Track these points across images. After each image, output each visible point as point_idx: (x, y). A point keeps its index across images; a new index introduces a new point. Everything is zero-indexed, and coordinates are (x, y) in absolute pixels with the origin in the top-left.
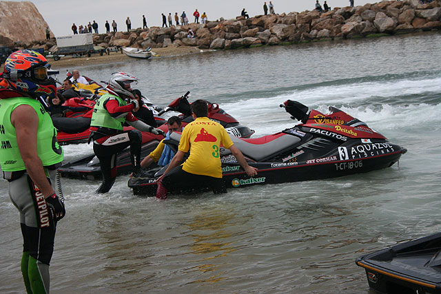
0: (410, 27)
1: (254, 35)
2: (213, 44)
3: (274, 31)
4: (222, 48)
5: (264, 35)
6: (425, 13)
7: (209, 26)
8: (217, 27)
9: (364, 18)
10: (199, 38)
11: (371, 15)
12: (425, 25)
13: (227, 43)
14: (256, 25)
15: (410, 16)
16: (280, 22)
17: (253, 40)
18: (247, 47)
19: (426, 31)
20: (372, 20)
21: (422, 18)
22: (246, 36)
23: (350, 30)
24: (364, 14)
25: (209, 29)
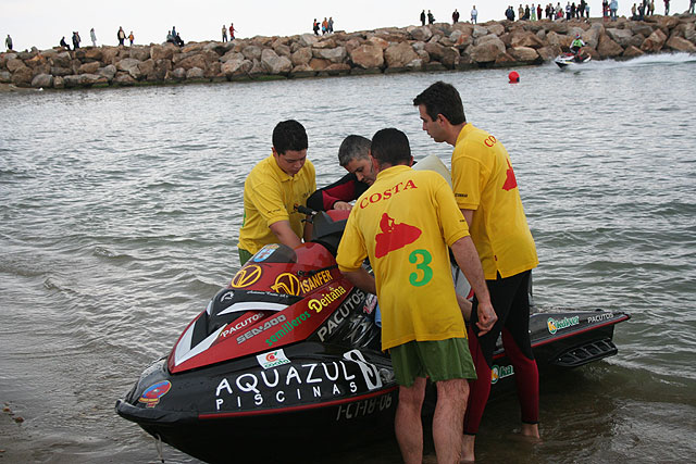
0: (309, 69)
1: (95, 72)
2: (35, 81)
3: (123, 67)
4: (51, 88)
5: (107, 72)
6: (327, 53)
7: (24, 57)
8: (36, 59)
9: (247, 55)
10: (13, 72)
11: (256, 52)
12: (329, 68)
13: (58, 81)
14: (94, 59)
15: (307, 56)
16: (128, 56)
17: (95, 78)
18: (87, 86)
19: (333, 74)
20: (259, 59)
21: (324, 59)
22: (84, 72)
23: (234, 69)
24: (247, 51)
25: (23, 60)
